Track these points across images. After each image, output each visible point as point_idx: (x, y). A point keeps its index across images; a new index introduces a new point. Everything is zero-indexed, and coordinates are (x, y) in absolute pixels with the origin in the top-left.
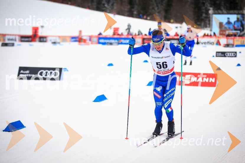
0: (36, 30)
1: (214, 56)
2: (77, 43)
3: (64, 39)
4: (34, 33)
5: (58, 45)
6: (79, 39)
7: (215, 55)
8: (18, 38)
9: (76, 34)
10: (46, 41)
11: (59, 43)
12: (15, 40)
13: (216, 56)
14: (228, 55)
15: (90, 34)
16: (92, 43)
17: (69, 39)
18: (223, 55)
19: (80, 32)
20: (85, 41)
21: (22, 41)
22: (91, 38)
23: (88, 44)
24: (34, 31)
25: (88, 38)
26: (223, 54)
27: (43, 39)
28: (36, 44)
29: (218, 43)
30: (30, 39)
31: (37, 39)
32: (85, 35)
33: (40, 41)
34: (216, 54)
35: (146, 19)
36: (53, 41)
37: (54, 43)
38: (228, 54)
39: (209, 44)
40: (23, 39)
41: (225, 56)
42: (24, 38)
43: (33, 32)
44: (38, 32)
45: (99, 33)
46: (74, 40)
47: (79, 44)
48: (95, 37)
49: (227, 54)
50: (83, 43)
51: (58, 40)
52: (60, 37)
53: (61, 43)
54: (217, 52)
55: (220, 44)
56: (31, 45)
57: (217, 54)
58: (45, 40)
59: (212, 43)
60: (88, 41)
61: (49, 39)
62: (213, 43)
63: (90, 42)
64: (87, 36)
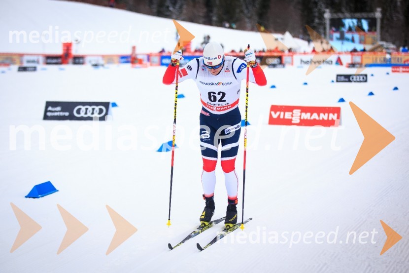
0: (68, 47)
1: (333, 81)
2: (129, 65)
3: (109, 59)
4: (66, 52)
5: (101, 69)
6: (132, 59)
7: (335, 80)
8: (41, 59)
9: (128, 52)
10: (83, 63)
11: (103, 65)
12: (38, 62)
13: (337, 81)
14: (355, 79)
15: (148, 52)
16: (151, 65)
17: (117, 59)
18: (347, 80)
19: (134, 48)
20: (140, 62)
21: (48, 63)
22: (149, 57)
23: (146, 67)
24: (66, 48)
25: (145, 58)
26: (348, 78)
27: (78, 60)
28: (69, 68)
29: (339, 62)
30: (60, 60)
31: (70, 60)
32: (141, 52)
33: (75, 63)
34: (337, 78)
35: (231, 27)
36: (94, 63)
37: (96, 65)
38: (355, 77)
39: (325, 63)
40: (49, 61)
41: (350, 81)
42: (51, 59)
43: (64, 50)
44: (71, 50)
45: (160, 50)
46: (124, 60)
47: (133, 67)
48: (156, 55)
49: (353, 78)
50: (137, 65)
51: (101, 61)
52: (103, 56)
53: (106, 66)
54: (338, 76)
55: (341, 64)
56: (61, 69)
57: (339, 77)
58: (81, 61)
59: (330, 63)
60: (145, 62)
61: (87, 59)
62: (332, 62)
63: (148, 64)
64: (143, 54)
